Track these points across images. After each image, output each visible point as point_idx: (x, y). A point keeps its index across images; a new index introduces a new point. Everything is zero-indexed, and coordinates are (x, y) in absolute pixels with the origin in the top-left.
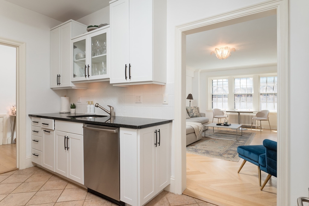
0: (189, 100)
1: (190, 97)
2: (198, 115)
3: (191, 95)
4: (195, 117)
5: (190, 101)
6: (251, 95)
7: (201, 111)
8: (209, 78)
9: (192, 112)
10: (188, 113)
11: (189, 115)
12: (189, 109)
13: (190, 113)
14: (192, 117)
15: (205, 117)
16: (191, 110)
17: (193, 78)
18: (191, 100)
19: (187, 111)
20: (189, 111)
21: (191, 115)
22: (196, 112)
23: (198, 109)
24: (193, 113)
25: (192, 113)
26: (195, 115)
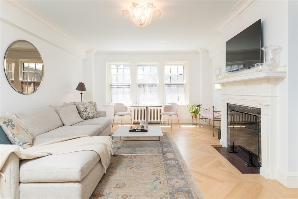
0: (80, 92)
1: (81, 87)
2: (95, 114)
3: (83, 84)
4: (91, 118)
5: (82, 94)
6: (156, 85)
7: (100, 108)
8: (106, 62)
9: (86, 111)
10: (79, 113)
11: (80, 115)
12: (81, 106)
13: (83, 113)
14: (86, 119)
15: (105, 116)
16: (85, 108)
17: (84, 60)
18: (83, 92)
19: (78, 110)
20: (82, 109)
21: (85, 115)
22: (92, 111)
23: (95, 105)
24: (88, 112)
25: (86, 113)
26: (91, 115)
